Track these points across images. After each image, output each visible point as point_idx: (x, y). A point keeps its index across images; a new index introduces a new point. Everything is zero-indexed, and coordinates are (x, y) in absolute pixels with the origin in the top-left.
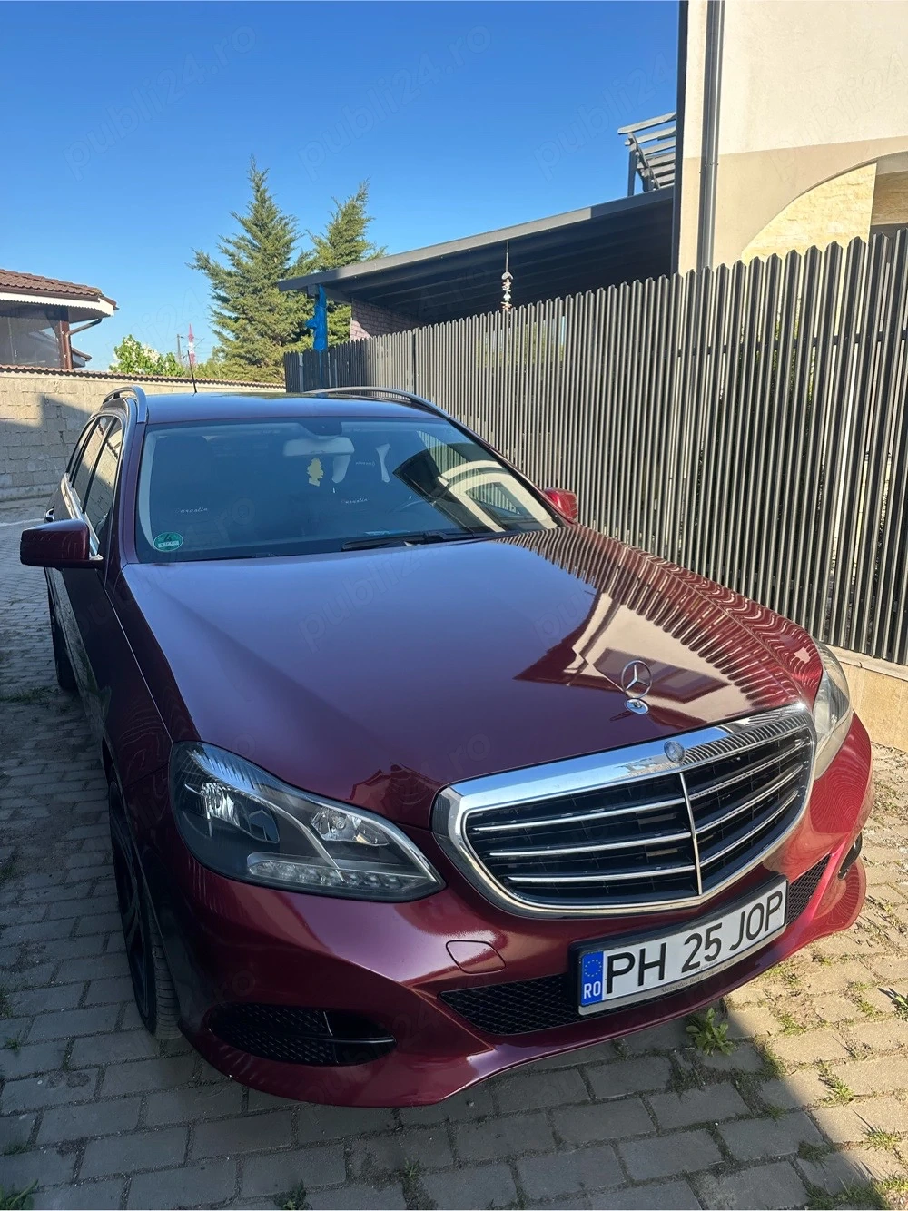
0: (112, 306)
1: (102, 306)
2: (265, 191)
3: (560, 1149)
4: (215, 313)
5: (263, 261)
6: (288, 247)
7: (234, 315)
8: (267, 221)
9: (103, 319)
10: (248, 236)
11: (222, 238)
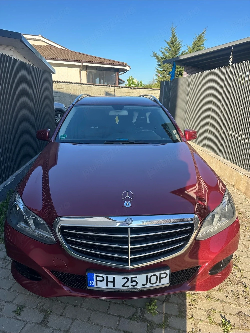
0: (129, 68)
1: (127, 68)
2: (175, 33)
3: (87, 322)
4: (157, 69)
5: (171, 54)
6: (179, 49)
7: (162, 70)
8: (174, 42)
9: (127, 71)
10: (169, 47)
11: (161, 48)
